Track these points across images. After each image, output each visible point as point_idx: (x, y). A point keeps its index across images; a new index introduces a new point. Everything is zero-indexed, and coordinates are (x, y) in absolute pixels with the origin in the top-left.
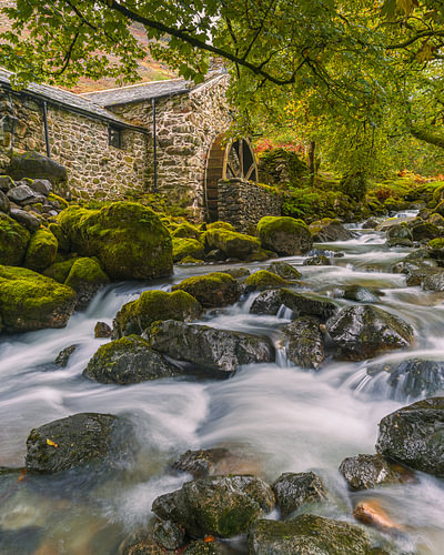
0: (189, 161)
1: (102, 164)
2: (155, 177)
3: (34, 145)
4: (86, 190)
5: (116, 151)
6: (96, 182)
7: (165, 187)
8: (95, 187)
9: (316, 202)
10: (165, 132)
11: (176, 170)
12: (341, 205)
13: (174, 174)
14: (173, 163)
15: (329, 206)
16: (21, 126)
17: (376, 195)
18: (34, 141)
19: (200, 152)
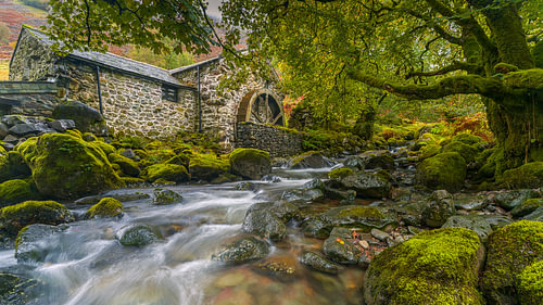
0: (220, 109)
1: (155, 112)
2: (200, 122)
3: (88, 97)
4: (140, 130)
5: (169, 104)
6: (150, 124)
7: (206, 128)
8: (149, 128)
9: (328, 140)
10: (205, 90)
11: (212, 116)
12: (349, 142)
13: (211, 119)
14: (210, 111)
15: (339, 142)
16: (75, 83)
17: (384, 135)
18: (88, 94)
19: (230, 104)
